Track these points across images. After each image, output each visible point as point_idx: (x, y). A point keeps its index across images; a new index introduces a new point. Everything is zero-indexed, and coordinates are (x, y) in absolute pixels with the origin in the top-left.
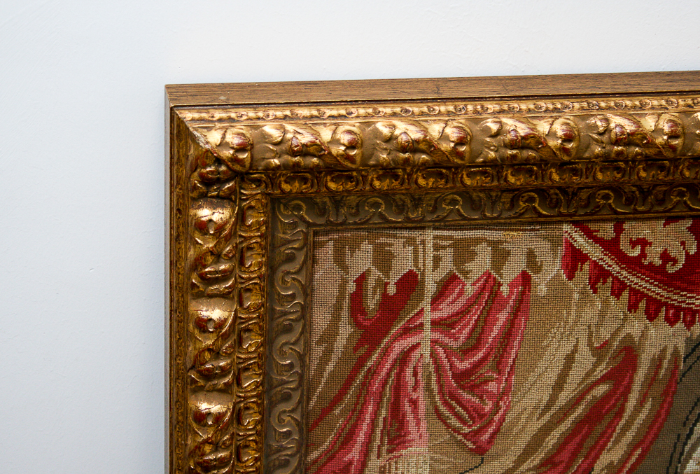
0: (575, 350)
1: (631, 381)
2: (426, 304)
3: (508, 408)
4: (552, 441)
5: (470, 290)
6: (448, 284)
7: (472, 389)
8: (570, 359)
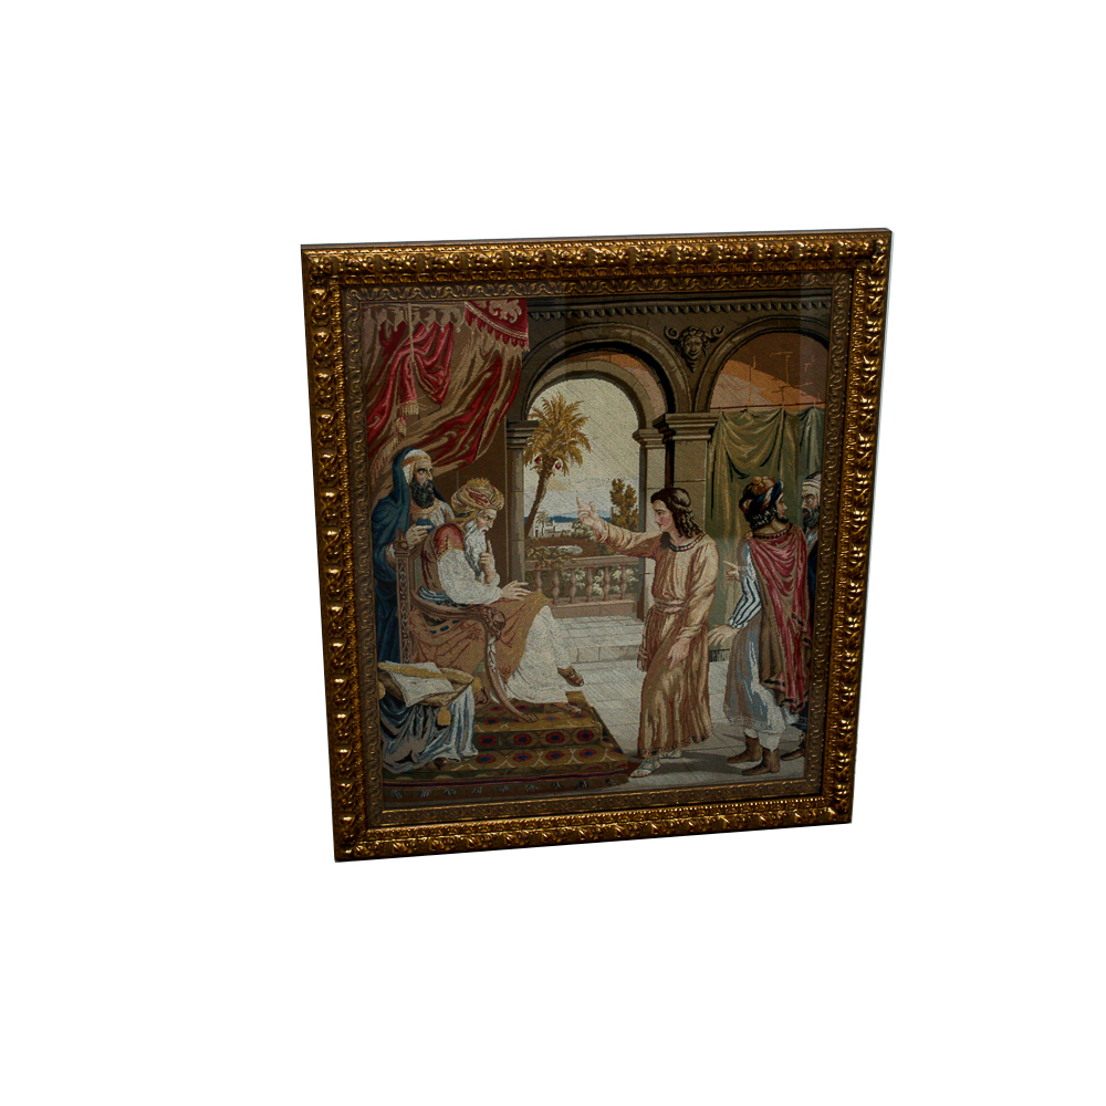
0: (475, 357)
1: (500, 370)
2: (411, 336)
3: (449, 383)
4: (469, 398)
5: (428, 330)
6: (419, 327)
7: (433, 373)
8: (473, 361)
